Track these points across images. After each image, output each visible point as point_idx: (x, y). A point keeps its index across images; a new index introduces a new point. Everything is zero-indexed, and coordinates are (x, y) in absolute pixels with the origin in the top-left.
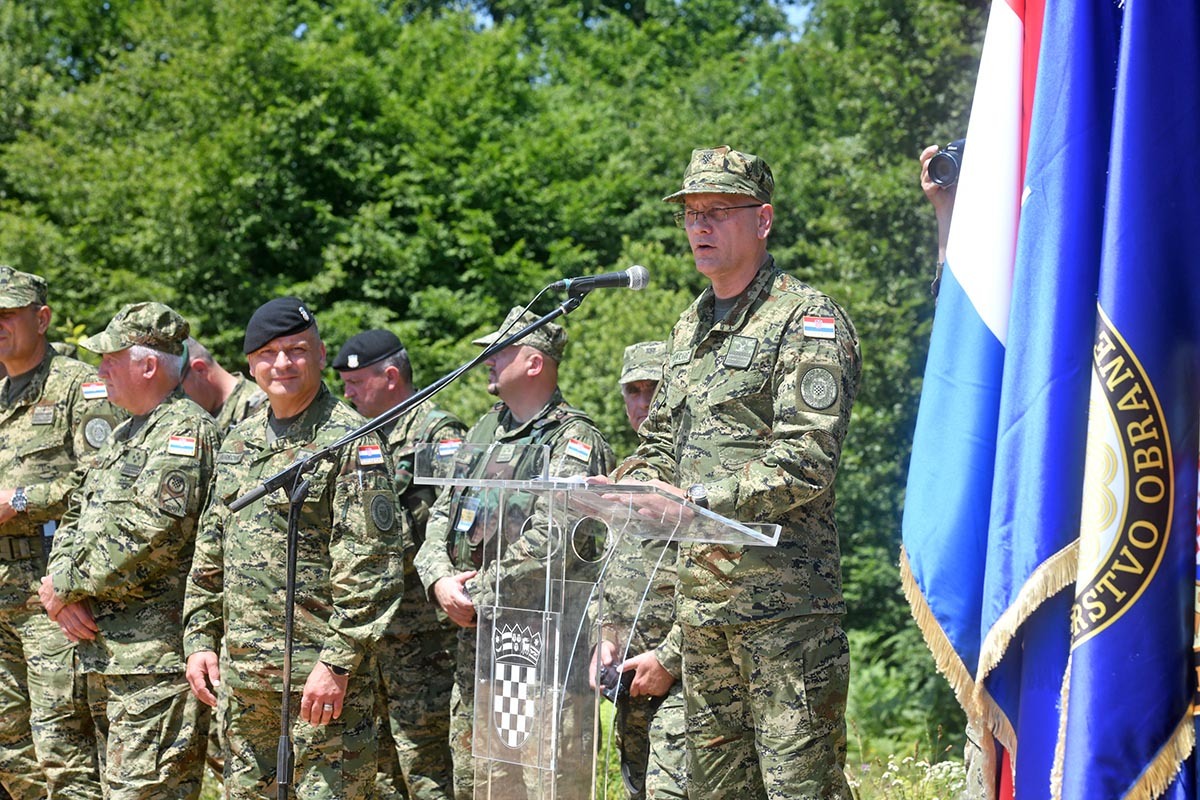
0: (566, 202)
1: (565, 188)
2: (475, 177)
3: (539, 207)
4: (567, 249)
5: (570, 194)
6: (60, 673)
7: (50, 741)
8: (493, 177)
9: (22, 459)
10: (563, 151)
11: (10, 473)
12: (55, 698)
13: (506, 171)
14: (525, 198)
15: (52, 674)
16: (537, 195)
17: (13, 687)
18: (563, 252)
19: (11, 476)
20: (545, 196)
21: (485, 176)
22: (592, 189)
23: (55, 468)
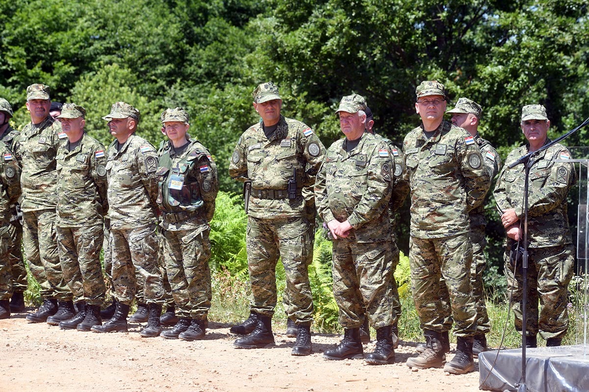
0: (60, 43)
1: (59, 35)
2: (15, 29)
3: (46, 44)
4: (62, 66)
5: (62, 39)
6: (297, 245)
7: (295, 274)
8: (25, 30)
9: (278, 161)
10: (55, 16)
11: (272, 166)
12: (295, 255)
13: (30, 27)
14: (40, 41)
15: (294, 246)
16: (46, 39)
17: (263, 252)
18: (61, 67)
19: (273, 167)
20: (49, 39)
21: (20, 29)
22: (73, 35)
23: (291, 164)
